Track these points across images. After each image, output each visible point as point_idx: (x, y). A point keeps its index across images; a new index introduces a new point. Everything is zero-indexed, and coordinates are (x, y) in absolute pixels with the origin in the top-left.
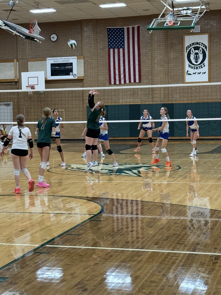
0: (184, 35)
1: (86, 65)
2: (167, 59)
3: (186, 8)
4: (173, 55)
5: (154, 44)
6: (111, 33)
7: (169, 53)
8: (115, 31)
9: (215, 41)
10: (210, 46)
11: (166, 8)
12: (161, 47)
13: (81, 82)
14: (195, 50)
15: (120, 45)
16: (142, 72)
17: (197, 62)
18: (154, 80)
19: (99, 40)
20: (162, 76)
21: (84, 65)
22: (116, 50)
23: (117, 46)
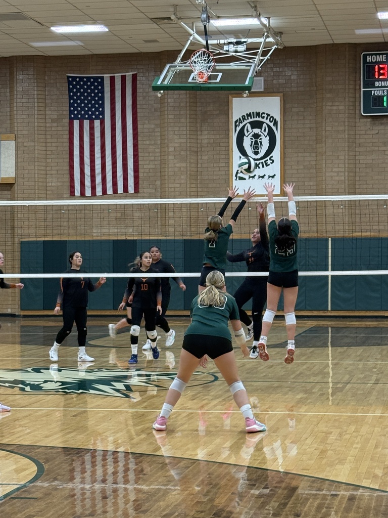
0: (230, 97)
1: (19, 152)
2: (195, 145)
3: (234, 40)
4: (206, 137)
5: (166, 113)
6: (74, 87)
7: (199, 133)
8: (85, 83)
9: (295, 110)
10: (284, 121)
11: (191, 38)
12: (183, 120)
13: (8, 190)
14: (252, 128)
15: (93, 113)
16: (141, 170)
17: (256, 153)
18: (167, 189)
19: (50, 101)
20: (183, 181)
21: (17, 154)
22: (86, 123)
23: (88, 114)
